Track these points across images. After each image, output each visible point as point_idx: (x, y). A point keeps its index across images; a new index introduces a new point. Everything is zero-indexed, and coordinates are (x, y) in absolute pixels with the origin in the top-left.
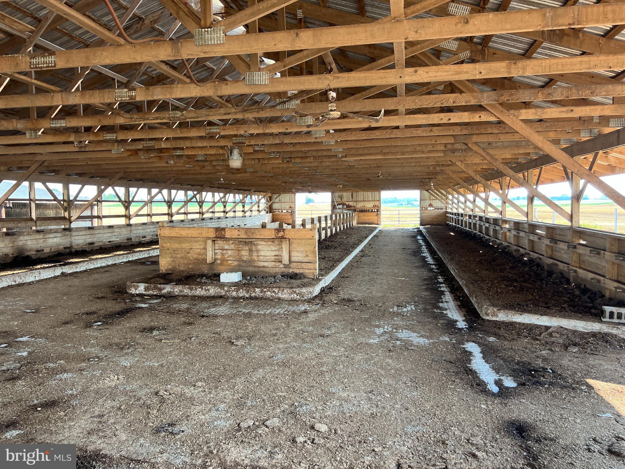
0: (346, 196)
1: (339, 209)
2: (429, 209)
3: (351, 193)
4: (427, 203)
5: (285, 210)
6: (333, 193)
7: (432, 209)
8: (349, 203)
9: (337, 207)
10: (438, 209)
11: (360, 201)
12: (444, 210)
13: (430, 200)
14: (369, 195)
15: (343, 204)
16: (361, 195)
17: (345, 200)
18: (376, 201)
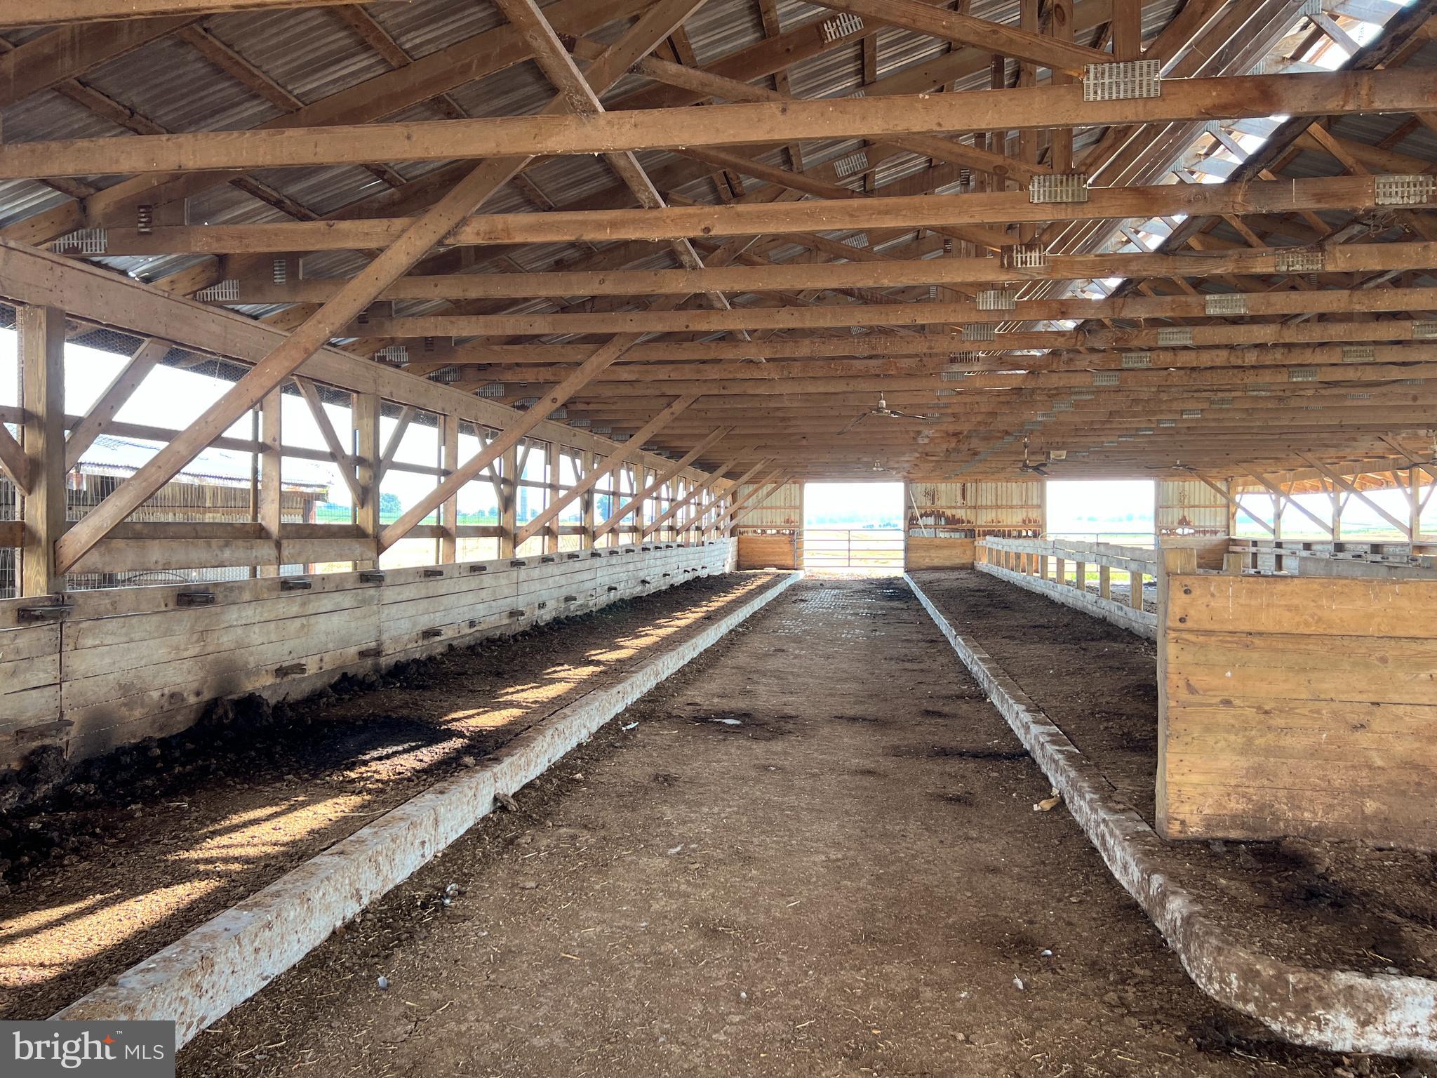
0: (948, 493)
1: (926, 526)
2: (1179, 531)
3: (959, 486)
4: (1176, 514)
5: (771, 527)
6: (909, 481)
7: (1186, 531)
8: (954, 511)
9: (920, 522)
10: (1204, 532)
11: (986, 507)
12: (1221, 536)
13: (1183, 507)
14: (1013, 490)
15: (939, 515)
16: (988, 490)
17: (941, 503)
18: (1033, 507)
